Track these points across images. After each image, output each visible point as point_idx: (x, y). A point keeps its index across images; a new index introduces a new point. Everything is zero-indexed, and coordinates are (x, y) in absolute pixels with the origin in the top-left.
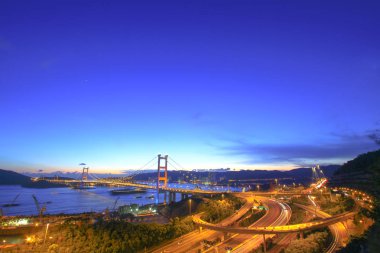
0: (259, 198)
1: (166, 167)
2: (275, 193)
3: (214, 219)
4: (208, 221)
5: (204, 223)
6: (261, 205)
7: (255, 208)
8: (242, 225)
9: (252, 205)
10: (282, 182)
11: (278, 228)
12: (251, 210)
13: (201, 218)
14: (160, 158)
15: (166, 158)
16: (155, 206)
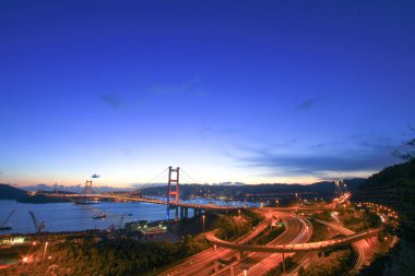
0: (278, 214)
1: (177, 181)
2: (296, 208)
3: (229, 237)
4: (223, 239)
5: (219, 240)
6: (281, 221)
7: (273, 224)
8: (260, 243)
9: (270, 221)
10: (303, 197)
11: (298, 246)
12: (269, 227)
13: (216, 236)
14: (171, 170)
15: (178, 170)
16: (165, 223)
